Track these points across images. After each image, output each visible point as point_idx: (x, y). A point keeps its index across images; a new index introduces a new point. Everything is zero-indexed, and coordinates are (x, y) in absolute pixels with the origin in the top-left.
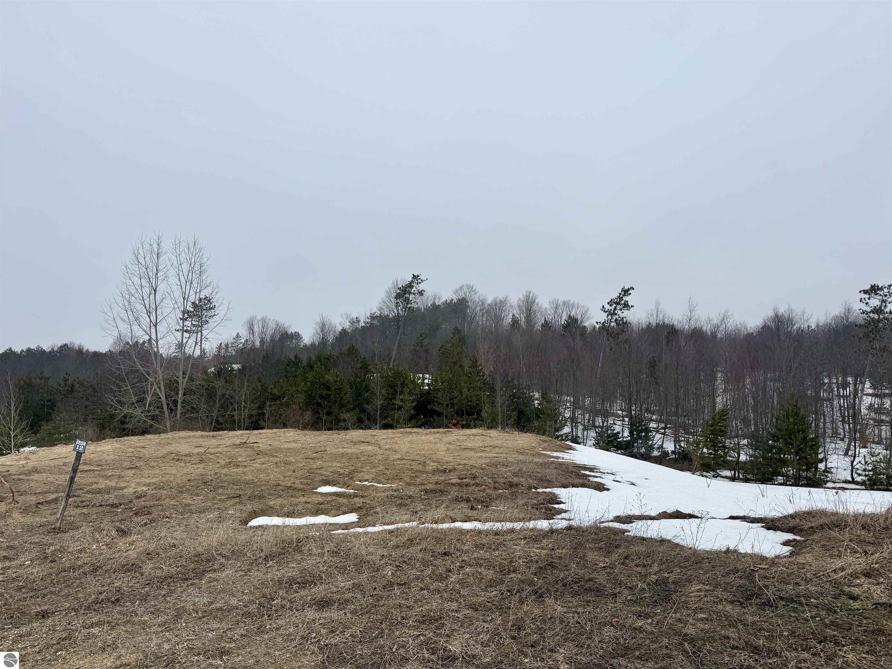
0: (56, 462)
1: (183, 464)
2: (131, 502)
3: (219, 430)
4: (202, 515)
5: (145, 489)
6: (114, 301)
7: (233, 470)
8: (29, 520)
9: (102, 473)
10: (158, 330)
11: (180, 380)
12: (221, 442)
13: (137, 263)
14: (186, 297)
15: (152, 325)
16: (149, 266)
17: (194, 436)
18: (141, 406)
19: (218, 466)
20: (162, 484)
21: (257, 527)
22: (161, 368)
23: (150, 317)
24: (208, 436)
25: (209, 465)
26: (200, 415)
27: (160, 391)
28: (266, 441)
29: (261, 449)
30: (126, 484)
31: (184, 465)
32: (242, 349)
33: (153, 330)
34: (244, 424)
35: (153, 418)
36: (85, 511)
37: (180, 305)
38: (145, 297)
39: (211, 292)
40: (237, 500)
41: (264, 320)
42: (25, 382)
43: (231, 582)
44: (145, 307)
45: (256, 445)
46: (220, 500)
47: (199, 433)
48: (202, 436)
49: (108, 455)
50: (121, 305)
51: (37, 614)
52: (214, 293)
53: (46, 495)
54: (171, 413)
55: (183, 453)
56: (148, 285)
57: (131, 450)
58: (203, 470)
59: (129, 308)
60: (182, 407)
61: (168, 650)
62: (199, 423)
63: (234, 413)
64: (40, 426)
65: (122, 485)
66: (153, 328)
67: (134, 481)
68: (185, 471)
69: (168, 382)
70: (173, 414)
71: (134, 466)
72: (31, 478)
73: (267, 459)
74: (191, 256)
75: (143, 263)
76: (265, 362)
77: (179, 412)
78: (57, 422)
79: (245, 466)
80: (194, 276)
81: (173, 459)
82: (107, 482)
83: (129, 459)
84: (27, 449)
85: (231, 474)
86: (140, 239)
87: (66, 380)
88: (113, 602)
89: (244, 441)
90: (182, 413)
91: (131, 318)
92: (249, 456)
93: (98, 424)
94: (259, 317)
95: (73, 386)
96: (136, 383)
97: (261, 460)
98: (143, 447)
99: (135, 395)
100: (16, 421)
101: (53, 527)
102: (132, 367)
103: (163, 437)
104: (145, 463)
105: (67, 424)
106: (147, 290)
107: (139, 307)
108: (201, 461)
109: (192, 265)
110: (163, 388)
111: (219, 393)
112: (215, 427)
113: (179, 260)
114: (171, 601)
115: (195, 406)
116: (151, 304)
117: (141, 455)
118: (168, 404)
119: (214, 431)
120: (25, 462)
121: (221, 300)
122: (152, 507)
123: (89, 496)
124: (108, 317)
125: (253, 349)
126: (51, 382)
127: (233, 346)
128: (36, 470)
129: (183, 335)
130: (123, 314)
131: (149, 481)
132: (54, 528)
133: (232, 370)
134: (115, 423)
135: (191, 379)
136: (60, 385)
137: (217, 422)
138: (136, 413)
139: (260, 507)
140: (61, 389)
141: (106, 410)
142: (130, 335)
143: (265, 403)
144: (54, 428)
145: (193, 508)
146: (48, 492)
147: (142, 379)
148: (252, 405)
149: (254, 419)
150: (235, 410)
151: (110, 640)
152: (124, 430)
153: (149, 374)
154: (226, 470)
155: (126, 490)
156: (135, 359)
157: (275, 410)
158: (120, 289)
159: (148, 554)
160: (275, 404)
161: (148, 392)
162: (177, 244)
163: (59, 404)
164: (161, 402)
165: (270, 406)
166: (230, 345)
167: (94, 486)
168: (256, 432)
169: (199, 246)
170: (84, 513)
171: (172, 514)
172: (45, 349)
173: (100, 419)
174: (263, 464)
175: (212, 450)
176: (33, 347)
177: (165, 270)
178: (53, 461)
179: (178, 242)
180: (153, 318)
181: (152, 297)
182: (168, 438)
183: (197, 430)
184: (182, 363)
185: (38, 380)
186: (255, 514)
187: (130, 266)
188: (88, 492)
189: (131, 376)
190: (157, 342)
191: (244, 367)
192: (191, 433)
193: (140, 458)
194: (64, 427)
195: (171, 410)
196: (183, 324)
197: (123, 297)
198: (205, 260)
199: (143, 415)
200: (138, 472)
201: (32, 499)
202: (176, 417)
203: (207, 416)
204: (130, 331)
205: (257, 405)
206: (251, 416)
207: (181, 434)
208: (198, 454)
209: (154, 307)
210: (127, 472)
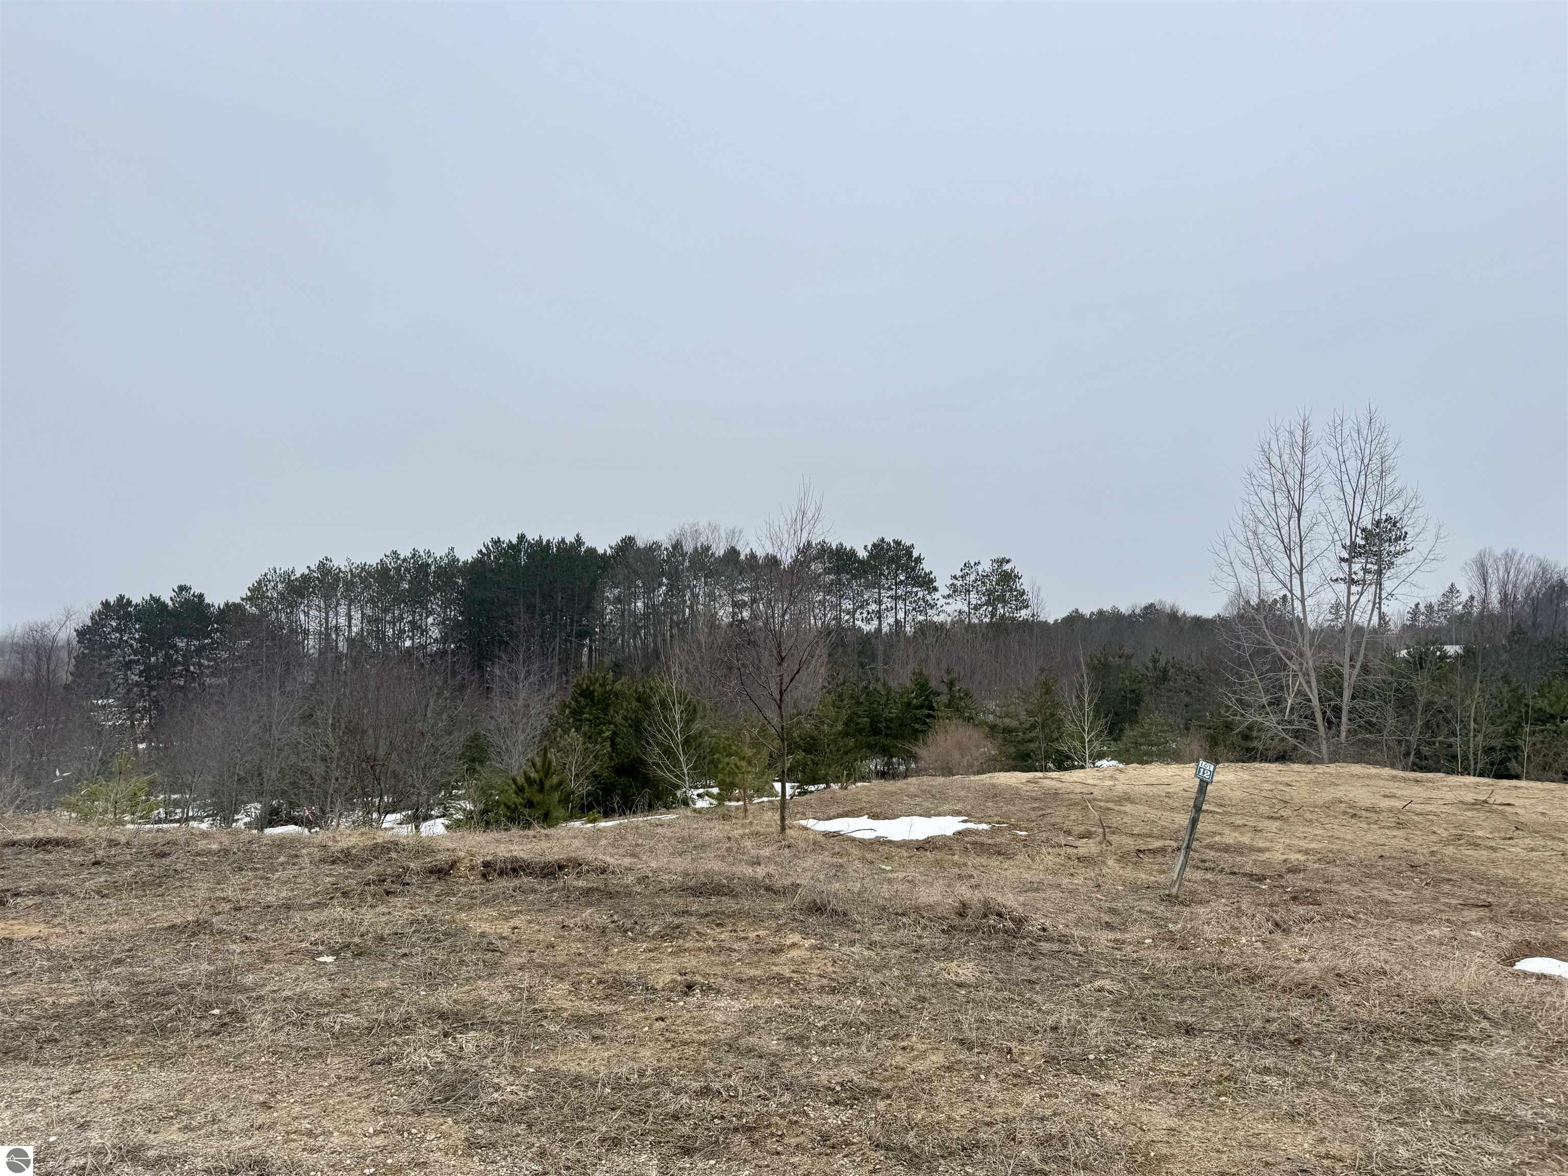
0: (1155, 790)
1: (1364, 825)
2: (1281, 876)
3: (1422, 769)
4: (1417, 928)
5: (1302, 857)
6: (1231, 533)
7: (1467, 852)
8: (1129, 873)
9: (1226, 819)
10: (1304, 580)
11: (1346, 671)
12: (1434, 794)
13: (1268, 466)
14: (1355, 519)
15: (1294, 571)
16: (1289, 470)
17: (1378, 776)
18: (1276, 713)
19: (1434, 838)
20: (1331, 855)
21: (1538, 975)
22: (1310, 648)
23: (1289, 558)
24: (1405, 780)
25: (1417, 835)
26: (1385, 737)
27: (1310, 687)
28: (1532, 805)
29: (1522, 820)
30: (1268, 844)
31: (1366, 826)
32: (1461, 617)
33: (1296, 582)
34: (1476, 763)
35: (1297, 734)
36: (1209, 876)
37: (1343, 534)
38: (1282, 524)
39: (1402, 508)
40: (1483, 912)
41: (1509, 557)
42: (1099, 661)
43: (1511, 1072)
44: (1283, 542)
45: (1508, 809)
46: (1448, 905)
47: (1387, 771)
48: (1394, 777)
49: (1232, 790)
50: (1243, 540)
51: (1178, 1025)
52: (1408, 510)
53: (1148, 839)
54: (1330, 728)
55: (1358, 804)
56: (1286, 502)
57: (1267, 786)
58: (1405, 842)
59: (1255, 543)
60: (1350, 720)
61: (1408, 1160)
62: (1382, 751)
63: (1452, 740)
64: (1122, 730)
65: (1261, 844)
66: (1296, 576)
67: (1282, 840)
68: (1370, 837)
69: (1323, 672)
70: (1333, 731)
71: (1278, 815)
72: (1123, 808)
73: (1540, 842)
74: (1363, 444)
75: (1278, 465)
76: (1516, 643)
77: (1344, 728)
78: (1146, 727)
79: (1493, 849)
80: (1369, 480)
81: (1345, 813)
82: (1236, 834)
83: (1268, 802)
84: (1104, 763)
85: (1464, 859)
86: (1273, 425)
87: (1155, 661)
88: (1291, 1042)
89: (1482, 798)
90: (1349, 731)
91: (1259, 561)
92: (1497, 829)
93: (1207, 736)
94: (1499, 552)
95: (1165, 671)
96: (1267, 671)
97: (1528, 841)
98: (1288, 785)
99: (1267, 691)
100: (1090, 719)
101: (1167, 892)
102: (1259, 643)
103: (1320, 771)
104: (1295, 813)
105: (1161, 731)
106: (1284, 511)
107: (1272, 540)
108: (1400, 825)
109: (1366, 461)
110: (1314, 684)
111: (1422, 699)
112: (1414, 764)
113: (1340, 453)
114: (1395, 1071)
115: (1374, 720)
116: (1293, 536)
117: (1287, 798)
118: (1324, 713)
119: (1414, 770)
120: (1111, 783)
121: (1422, 521)
122: (1319, 892)
123: (1212, 853)
124: (1220, 561)
125: (1486, 617)
126: (1134, 663)
127: (1442, 610)
128: (1127, 798)
129: (1349, 588)
130: (1246, 554)
131: (1307, 846)
132: (1168, 895)
133: (1444, 656)
134: (1234, 737)
135: (1365, 670)
136: (1147, 668)
137: (1418, 754)
138: (1268, 724)
139: (1539, 937)
140: (1150, 674)
141: (1219, 714)
142: (1256, 589)
143: (1520, 726)
144: (1143, 735)
145: (1396, 909)
146: (1150, 836)
147: (1279, 665)
148: (1492, 728)
149: (1497, 756)
150: (1455, 735)
151: (1300, 1104)
152: (1248, 750)
153: (1290, 658)
154: (1451, 848)
155: (1267, 855)
156: (1266, 631)
157: (1543, 742)
158: (1240, 513)
159: (1338, 975)
160: (1542, 731)
161: (1288, 690)
162: (1337, 427)
163: (1147, 698)
164: (1310, 707)
165: (1533, 733)
166: (1436, 608)
167: (1217, 838)
168: (1506, 783)
169: (1378, 425)
170: (1208, 880)
171: (1358, 913)
172: (1124, 612)
173: (1209, 728)
174: (1532, 850)
175: (1418, 808)
176: (1107, 608)
177: (1316, 475)
178: (1151, 788)
179: (1339, 422)
180: (1296, 560)
181: (1294, 522)
182: (1331, 775)
183: (1383, 765)
184: (1349, 640)
185: (1117, 659)
186: (1530, 950)
187: (1255, 472)
188: (1211, 847)
189: (1259, 660)
190: (1303, 601)
191: (1467, 650)
192: (1372, 770)
193: (1286, 802)
194: (1157, 735)
195: (1330, 722)
196: (1350, 568)
197: (1245, 526)
198: (1390, 449)
199: (1280, 727)
200: (1286, 827)
201: (1130, 843)
202: (1338, 736)
203: (1399, 742)
204: (1257, 582)
205: (1501, 729)
206: (1490, 749)
207: (1353, 768)
208: (1391, 811)
209: (1298, 540)
210: (1267, 823)
